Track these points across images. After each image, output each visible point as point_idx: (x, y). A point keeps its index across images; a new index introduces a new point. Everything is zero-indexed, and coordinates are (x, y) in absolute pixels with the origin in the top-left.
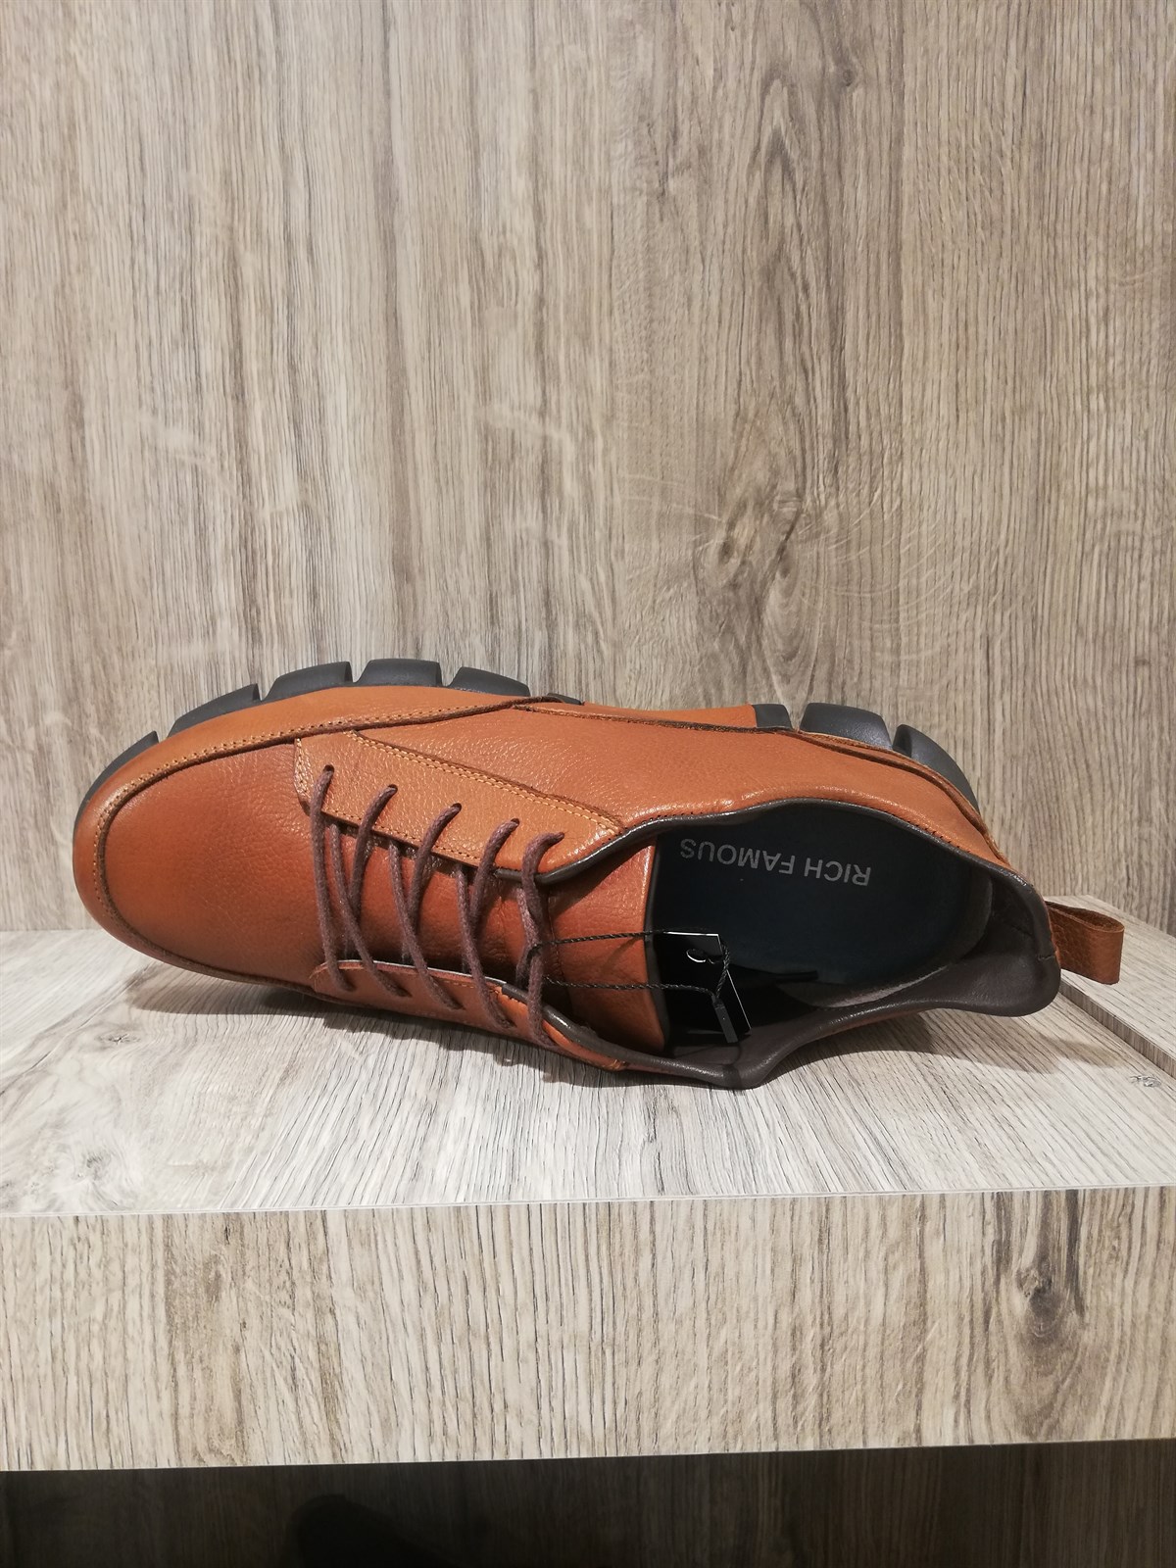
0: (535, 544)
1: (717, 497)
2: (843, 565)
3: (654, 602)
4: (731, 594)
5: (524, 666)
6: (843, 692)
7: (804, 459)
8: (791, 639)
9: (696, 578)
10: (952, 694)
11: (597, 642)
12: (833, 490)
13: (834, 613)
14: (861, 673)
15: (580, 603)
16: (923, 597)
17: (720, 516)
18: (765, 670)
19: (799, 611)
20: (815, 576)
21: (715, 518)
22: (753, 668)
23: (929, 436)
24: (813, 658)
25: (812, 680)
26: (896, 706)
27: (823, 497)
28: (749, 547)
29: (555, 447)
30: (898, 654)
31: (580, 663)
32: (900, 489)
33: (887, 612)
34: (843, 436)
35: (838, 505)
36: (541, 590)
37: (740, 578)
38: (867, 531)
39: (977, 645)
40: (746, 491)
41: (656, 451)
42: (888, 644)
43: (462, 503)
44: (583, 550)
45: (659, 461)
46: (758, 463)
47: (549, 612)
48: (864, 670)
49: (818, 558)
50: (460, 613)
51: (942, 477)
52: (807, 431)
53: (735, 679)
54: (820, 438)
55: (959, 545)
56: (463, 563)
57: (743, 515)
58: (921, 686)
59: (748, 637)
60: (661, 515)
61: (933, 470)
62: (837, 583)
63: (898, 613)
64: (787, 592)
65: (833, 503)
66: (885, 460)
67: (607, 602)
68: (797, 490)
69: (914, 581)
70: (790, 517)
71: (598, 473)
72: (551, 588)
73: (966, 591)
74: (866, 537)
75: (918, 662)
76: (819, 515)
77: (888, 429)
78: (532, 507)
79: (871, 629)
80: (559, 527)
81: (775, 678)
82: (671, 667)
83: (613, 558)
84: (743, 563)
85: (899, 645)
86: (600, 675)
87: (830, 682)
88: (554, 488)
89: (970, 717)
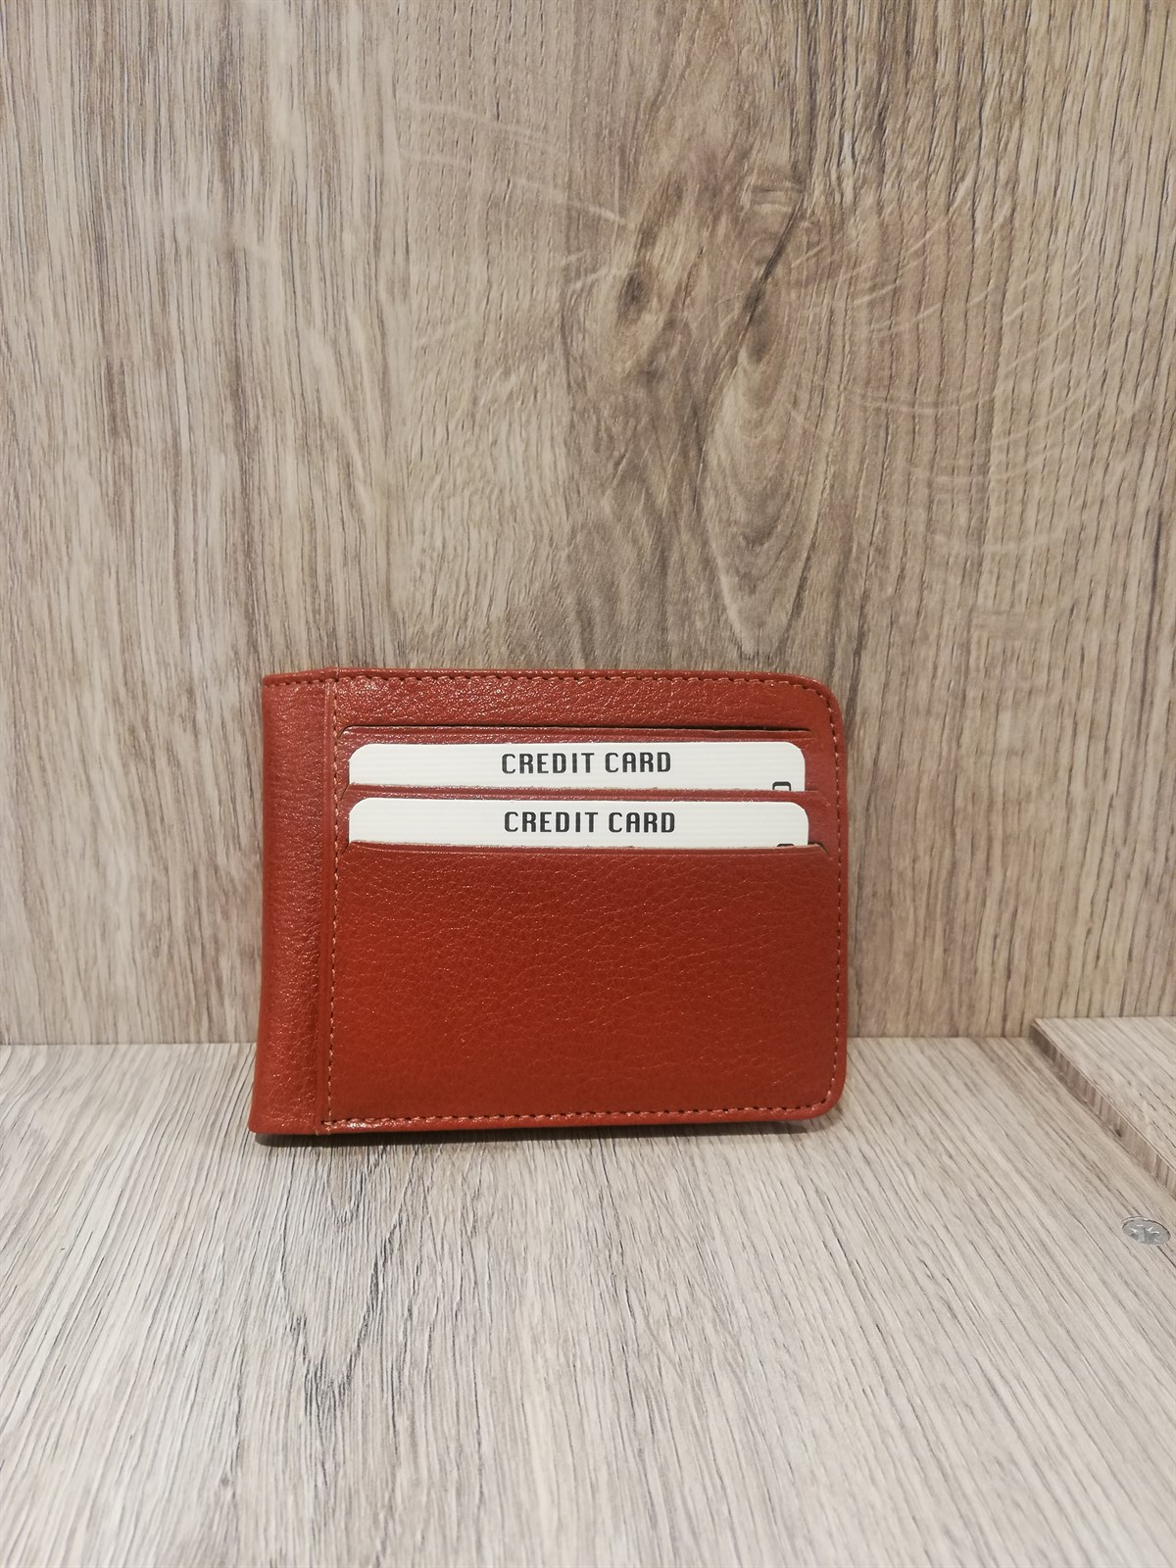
0: (205, 253)
1: (617, 168)
2: (882, 343)
3: (475, 401)
4: (641, 394)
5: (187, 530)
6: (862, 616)
7: (812, 94)
8: (765, 498)
9: (567, 354)
10: (1079, 627)
11: (350, 486)
12: (871, 171)
13: (855, 447)
14: (901, 577)
15: (310, 396)
16: (1041, 423)
17: (623, 212)
18: (707, 563)
19: (785, 437)
20: (821, 364)
21: (611, 216)
22: (683, 559)
23: (1082, 63)
24: (807, 540)
25: (801, 588)
26: (966, 648)
27: (848, 185)
28: (685, 289)
29: (251, 29)
30: (980, 540)
31: (313, 529)
32: (1013, 182)
33: (964, 451)
34: (900, 47)
35: (880, 207)
36: (222, 364)
37: (662, 359)
38: (938, 269)
39: (1138, 529)
40: (682, 159)
41: (483, 52)
42: (963, 520)
43: (36, 152)
44: (315, 275)
45: (491, 74)
46: (712, 96)
47: (240, 412)
48: (908, 573)
49: (831, 321)
50: (40, 408)
51: (1103, 157)
52: (822, 31)
53: (642, 580)
54: (850, 49)
55: (1123, 316)
56: (44, 292)
57: (673, 214)
58: (1020, 608)
59: (674, 490)
60: (493, 203)
61: (1084, 143)
62: (868, 383)
63: (988, 453)
64: (761, 397)
65: (869, 199)
66: (987, 113)
67: (370, 395)
68: (795, 166)
69: (1026, 387)
70: (776, 226)
71: (349, 94)
72: (245, 359)
73: (1128, 415)
74: (937, 284)
75: (1019, 559)
76: (838, 227)
77: (998, 39)
78: (197, 165)
79: (930, 485)
80: (260, 215)
81: (726, 582)
82: (509, 547)
83: (383, 296)
84: (670, 324)
85: (983, 522)
86: (358, 556)
87: (838, 594)
88: (248, 128)
89: (1108, 676)
